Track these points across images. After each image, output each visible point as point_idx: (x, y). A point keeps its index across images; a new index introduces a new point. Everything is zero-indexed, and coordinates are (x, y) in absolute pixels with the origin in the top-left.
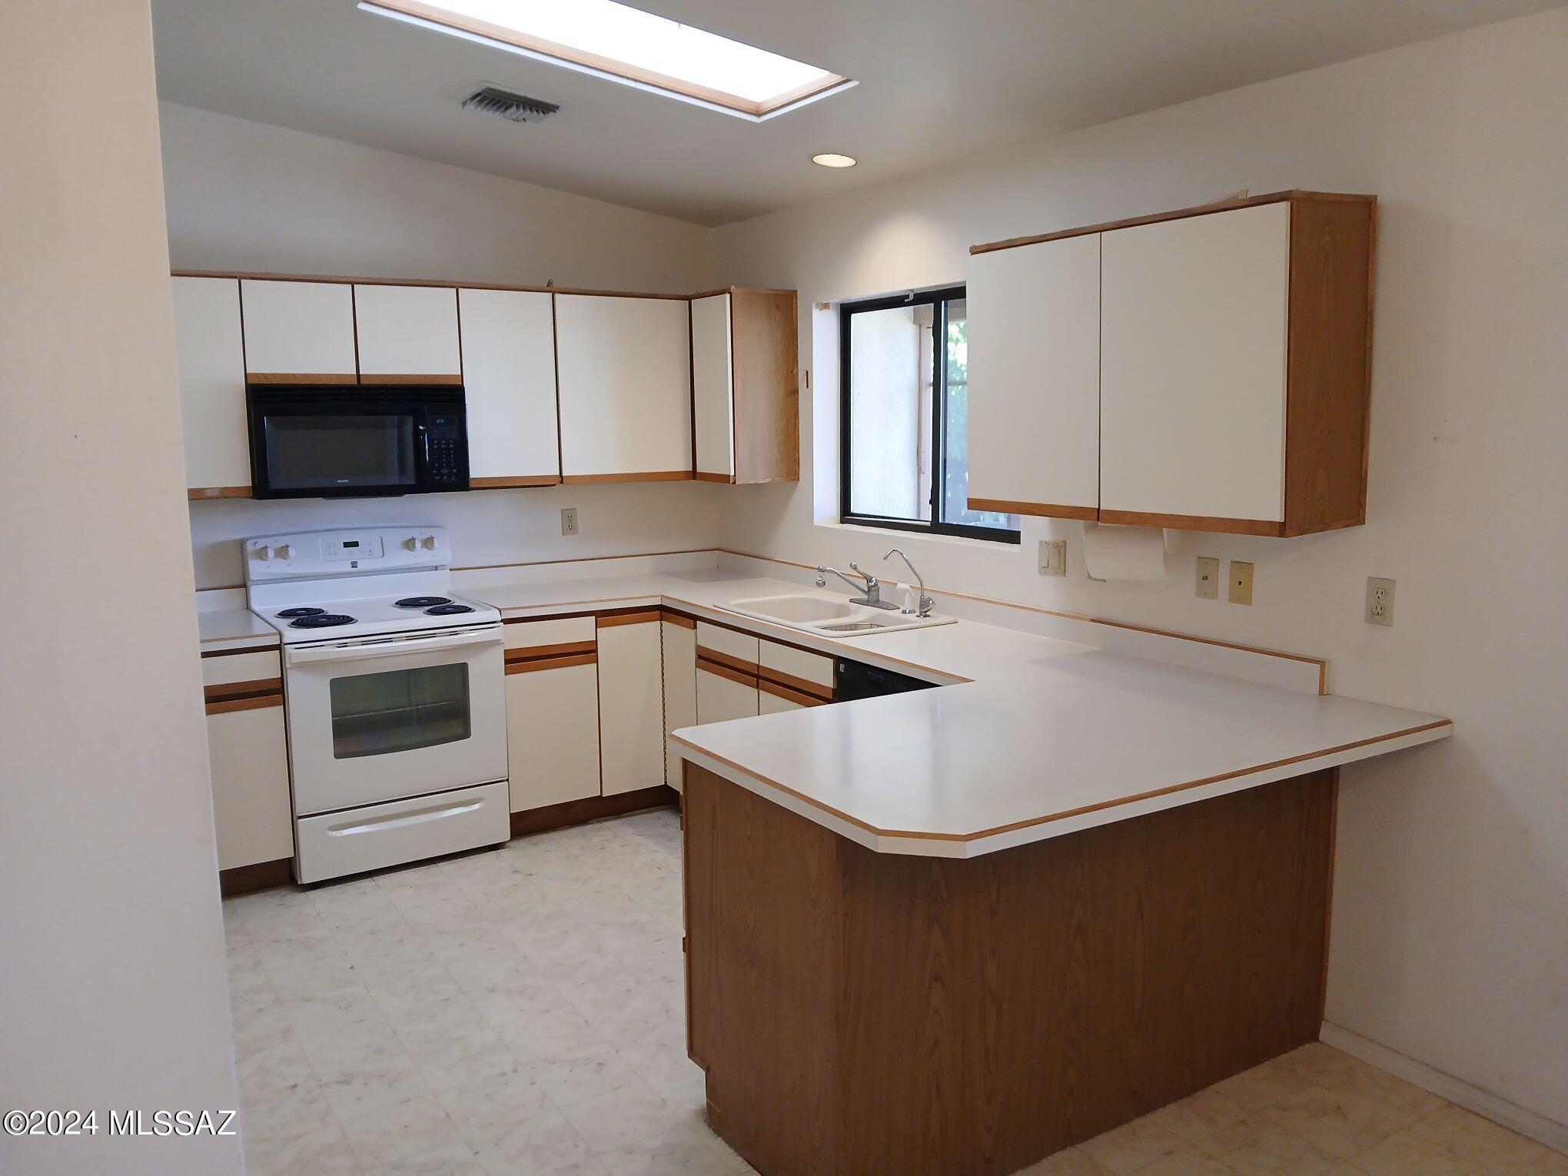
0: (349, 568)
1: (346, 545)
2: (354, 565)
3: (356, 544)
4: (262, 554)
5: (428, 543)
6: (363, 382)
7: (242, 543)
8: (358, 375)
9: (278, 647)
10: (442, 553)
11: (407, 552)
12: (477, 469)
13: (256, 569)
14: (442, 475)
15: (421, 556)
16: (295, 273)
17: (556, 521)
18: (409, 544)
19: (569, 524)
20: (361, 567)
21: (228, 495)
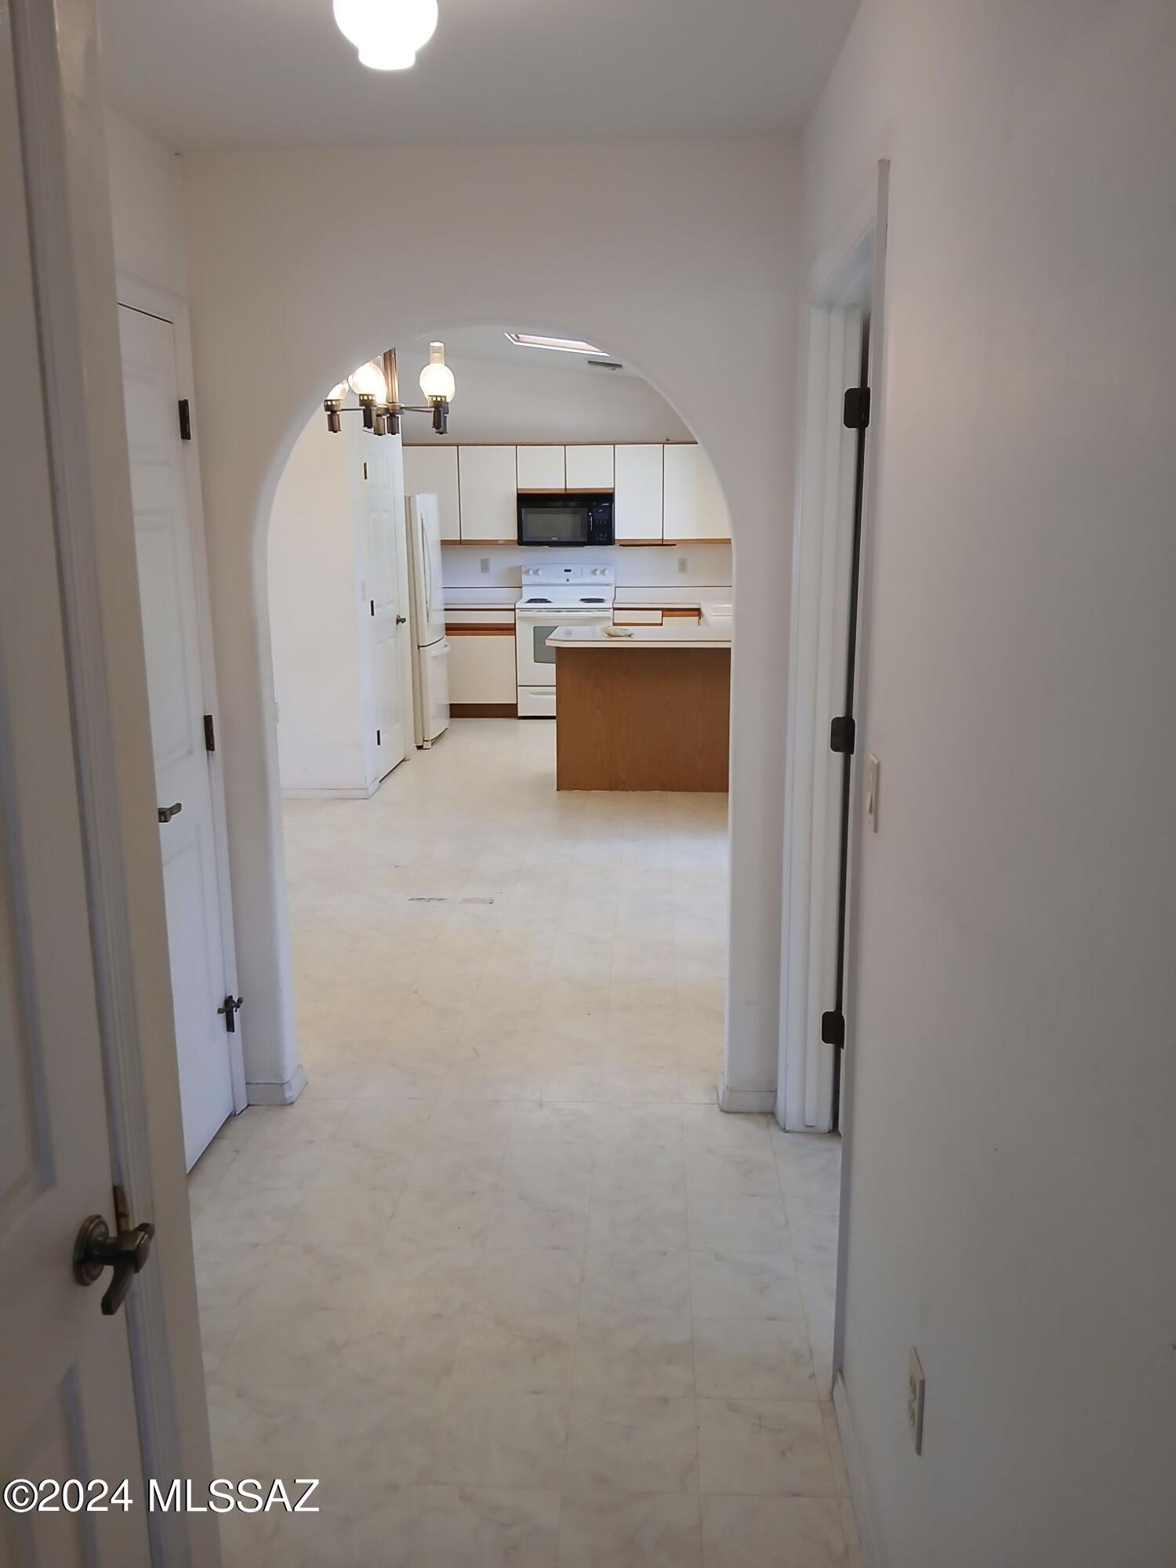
0: (566, 582)
1: (566, 571)
2: (568, 580)
3: (569, 571)
4: (527, 572)
5: (603, 572)
6: (568, 492)
7: (521, 567)
8: (566, 489)
9: (514, 610)
10: (609, 578)
11: (593, 576)
12: (619, 535)
13: (525, 579)
14: (600, 537)
15: (599, 579)
16: (543, 442)
17: (675, 564)
18: (594, 572)
19: (683, 566)
20: (570, 582)
21: (508, 543)
